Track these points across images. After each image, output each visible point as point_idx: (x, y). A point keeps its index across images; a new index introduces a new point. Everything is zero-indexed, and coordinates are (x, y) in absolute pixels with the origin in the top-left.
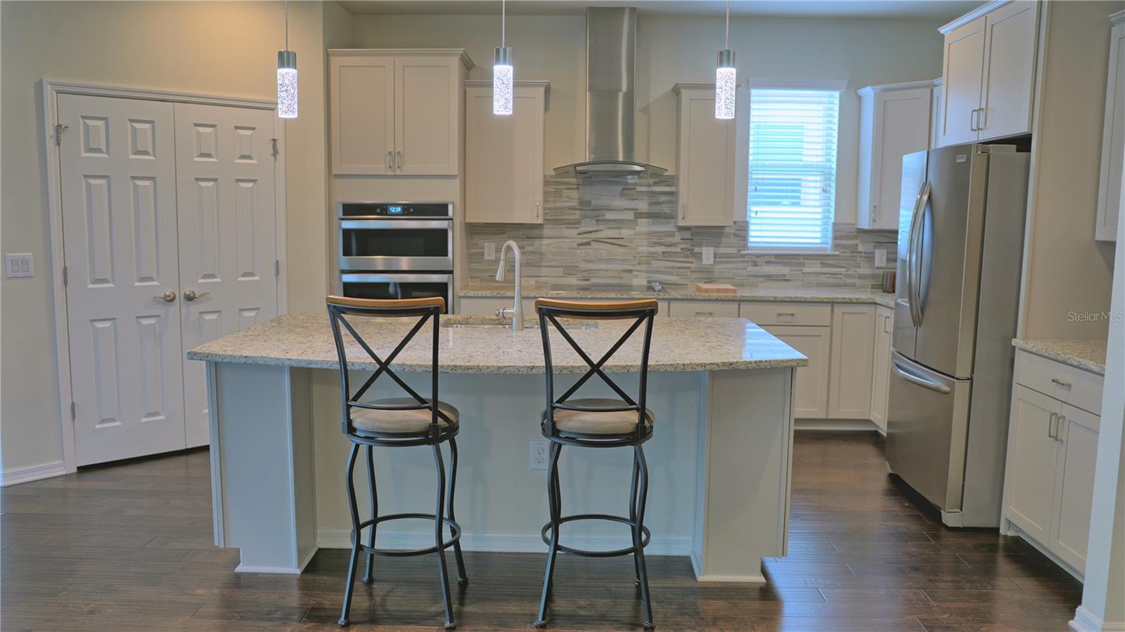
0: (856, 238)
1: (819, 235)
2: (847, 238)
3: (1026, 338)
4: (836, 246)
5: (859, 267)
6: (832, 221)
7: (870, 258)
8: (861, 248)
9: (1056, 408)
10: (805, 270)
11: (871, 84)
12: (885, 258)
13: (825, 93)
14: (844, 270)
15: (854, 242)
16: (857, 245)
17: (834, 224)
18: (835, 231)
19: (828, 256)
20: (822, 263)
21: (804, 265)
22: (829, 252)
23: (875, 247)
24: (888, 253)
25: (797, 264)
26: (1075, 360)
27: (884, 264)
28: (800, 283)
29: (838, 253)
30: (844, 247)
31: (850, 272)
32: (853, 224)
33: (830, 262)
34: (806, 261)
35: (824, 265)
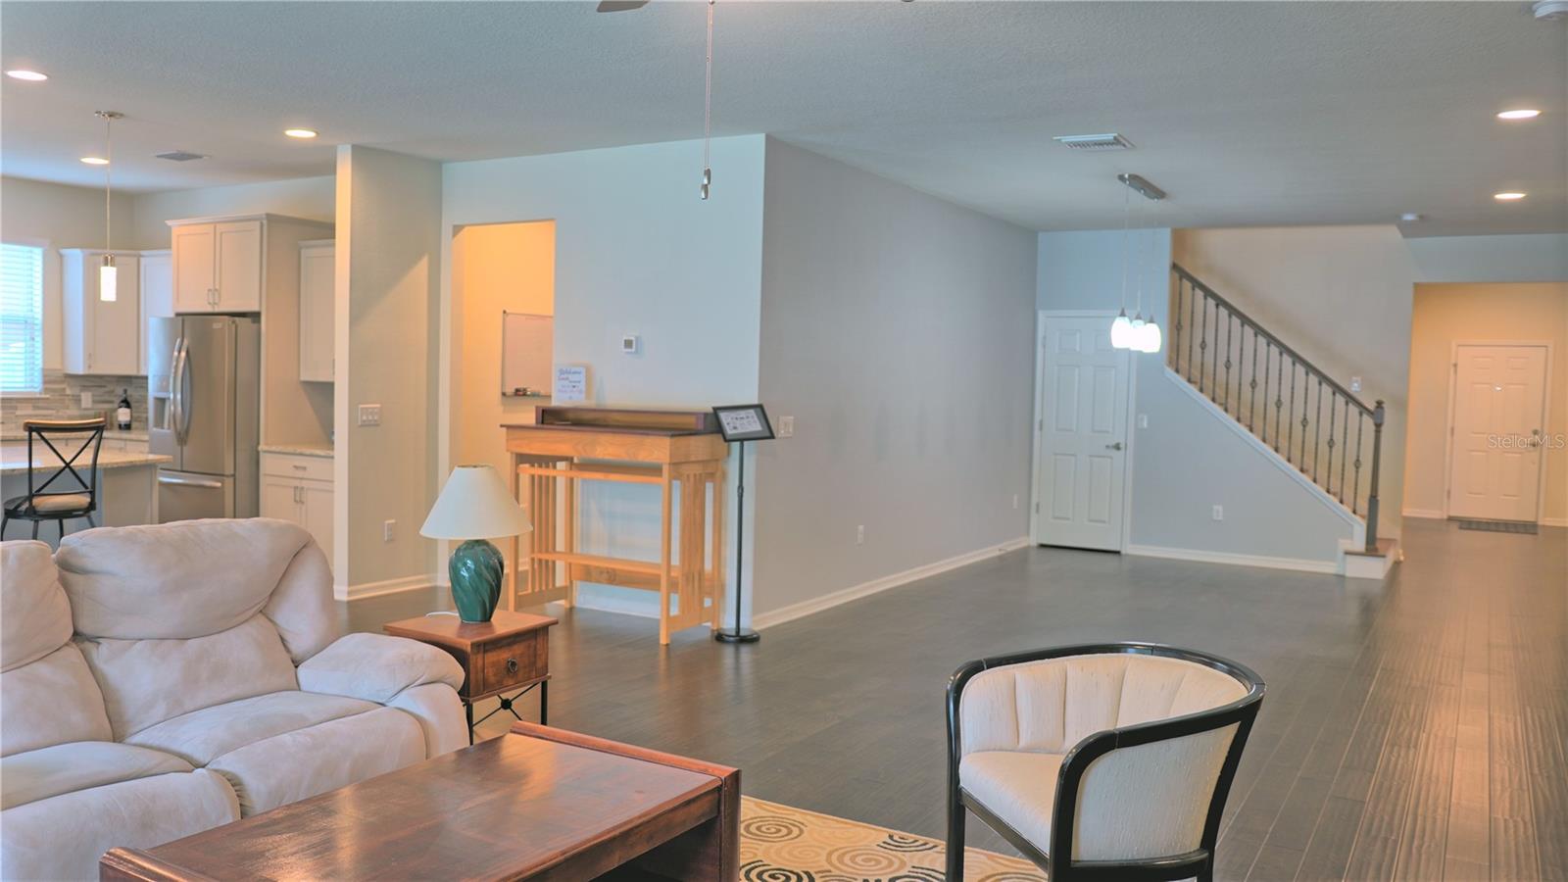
0: (62, 382)
1: (22, 380)
2: (54, 382)
3: (266, 444)
4: (46, 390)
5: (68, 408)
6: (41, 366)
7: (77, 400)
8: (68, 392)
9: (296, 483)
10: (18, 413)
11: (81, 247)
12: (90, 400)
13: (27, 248)
14: (54, 412)
15: (63, 386)
16: (64, 389)
17: (43, 370)
18: (44, 376)
19: (39, 399)
20: (34, 407)
21: (16, 408)
22: (38, 396)
23: (81, 391)
24: (93, 395)
25: (11, 408)
26: (308, 452)
27: (90, 406)
28: (13, 425)
29: (48, 396)
30: (54, 391)
31: (60, 414)
32: (60, 370)
33: (40, 405)
34: (18, 405)
35: (36, 408)
